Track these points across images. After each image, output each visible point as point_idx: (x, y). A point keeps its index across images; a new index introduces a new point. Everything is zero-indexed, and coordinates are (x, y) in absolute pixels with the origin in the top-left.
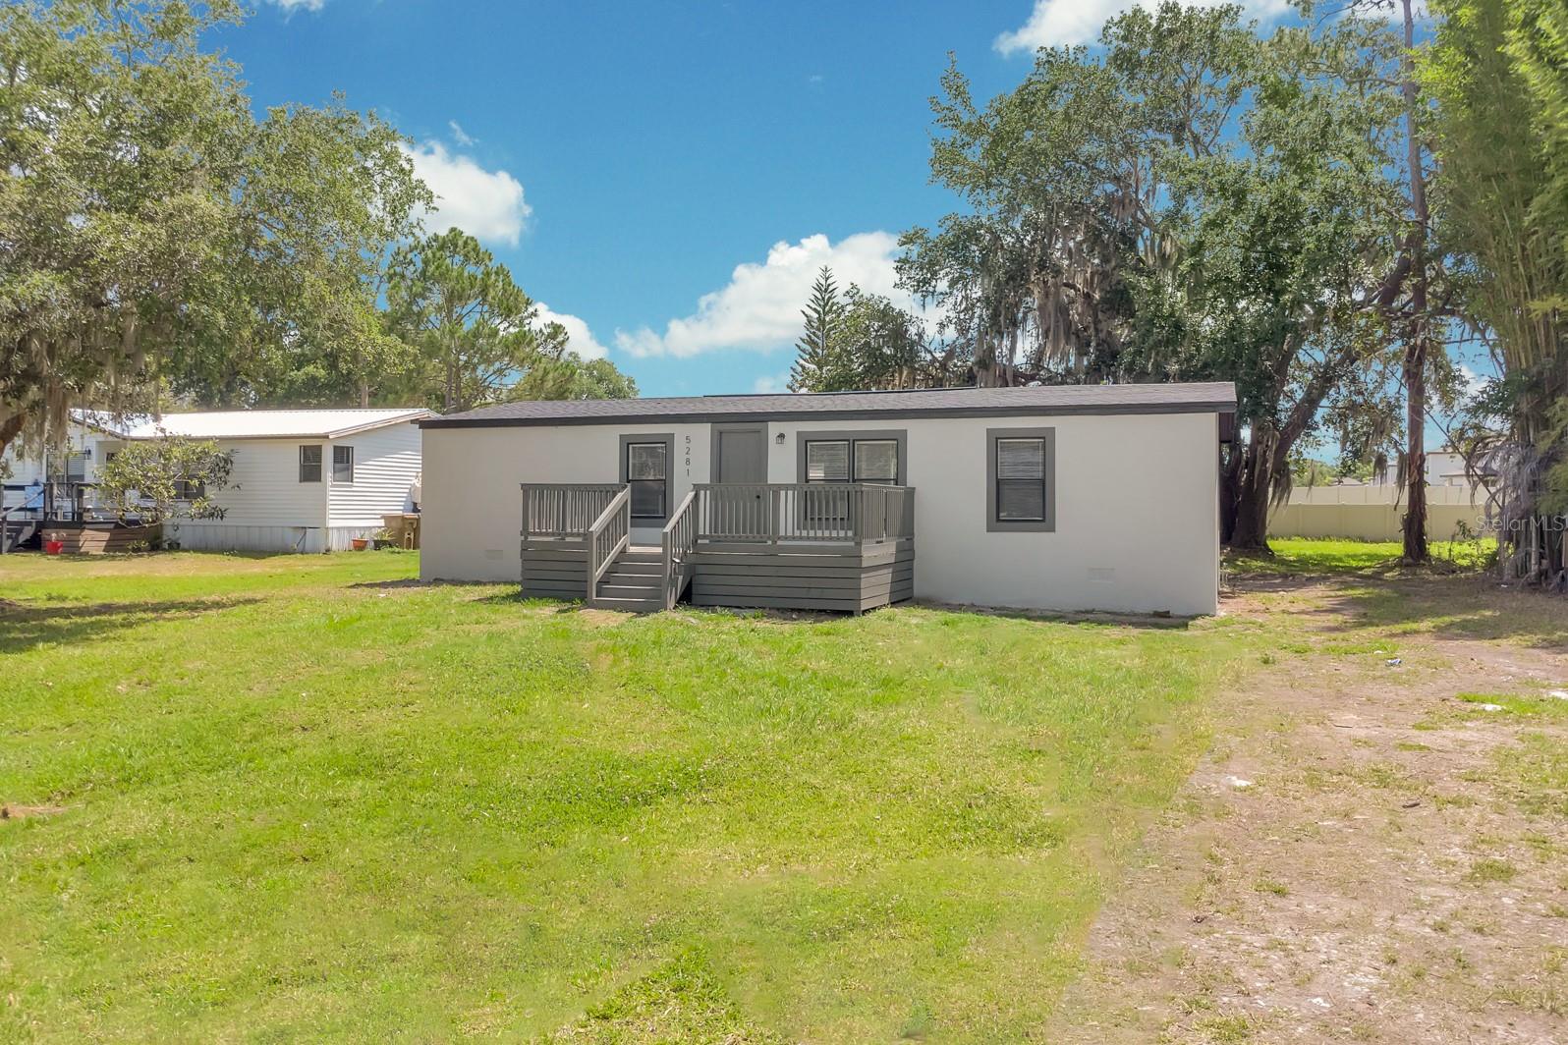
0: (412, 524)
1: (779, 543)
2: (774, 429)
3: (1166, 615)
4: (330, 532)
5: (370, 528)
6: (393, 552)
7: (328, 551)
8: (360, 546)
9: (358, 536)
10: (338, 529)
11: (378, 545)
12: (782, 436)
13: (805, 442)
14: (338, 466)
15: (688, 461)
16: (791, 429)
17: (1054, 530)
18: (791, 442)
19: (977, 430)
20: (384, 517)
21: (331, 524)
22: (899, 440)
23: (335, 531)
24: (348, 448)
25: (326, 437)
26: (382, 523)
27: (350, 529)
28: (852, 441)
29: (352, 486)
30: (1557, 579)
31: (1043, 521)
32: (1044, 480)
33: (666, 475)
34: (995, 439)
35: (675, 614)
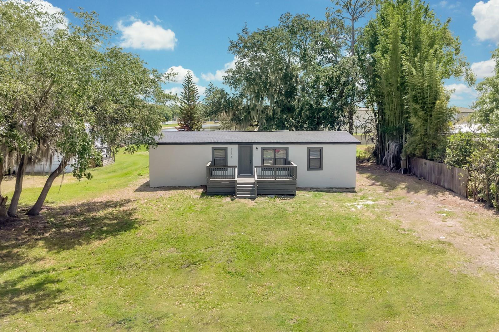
2: (255, 146)
12: (257, 148)
13: (263, 149)
15: (231, 154)
16: (259, 146)
17: (322, 170)
18: (259, 149)
22: (286, 149)
28: (275, 150)
30: (399, 170)
31: (320, 168)
32: (320, 159)
33: (225, 158)
34: (309, 150)
35: (260, 199)
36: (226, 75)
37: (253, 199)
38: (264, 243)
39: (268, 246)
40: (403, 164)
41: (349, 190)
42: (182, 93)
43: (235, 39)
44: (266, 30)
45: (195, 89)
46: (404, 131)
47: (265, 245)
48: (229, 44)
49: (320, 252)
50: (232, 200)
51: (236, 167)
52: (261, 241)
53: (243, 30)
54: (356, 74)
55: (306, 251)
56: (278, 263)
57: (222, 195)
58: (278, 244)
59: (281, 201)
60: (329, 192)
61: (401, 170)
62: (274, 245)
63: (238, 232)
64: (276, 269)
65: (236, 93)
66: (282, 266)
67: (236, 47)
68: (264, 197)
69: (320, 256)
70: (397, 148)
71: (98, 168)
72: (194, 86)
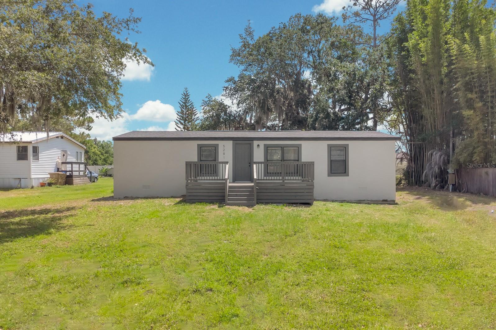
0: (61, 176)
1: (285, 181)
2: (256, 143)
3: (386, 201)
4: (32, 179)
5: (44, 178)
6: (57, 187)
7: (32, 187)
8: (43, 185)
9: (41, 181)
10: (35, 178)
11: (50, 184)
12: (258, 145)
13: (267, 147)
14: (34, 154)
15: (224, 153)
16: (262, 143)
17: (348, 176)
18: (262, 147)
19: (324, 145)
20: (49, 174)
21: (33, 177)
22: (299, 147)
23: (34, 180)
24: (36, 147)
25: (30, 142)
26: (49, 176)
27: (38, 178)
28: (282, 147)
29: (38, 162)
30: (446, 187)
31: (345, 173)
32: (345, 160)
33: (215, 158)
34: (330, 147)
35: (262, 206)
36: (226, 85)
37: (250, 206)
38: (261, 256)
39: (269, 260)
40: (451, 179)
41: (388, 202)
42: (178, 112)
43: (238, 45)
44: (273, 32)
45: (194, 110)
46: (451, 135)
47: (264, 258)
48: (231, 53)
49: (371, 269)
50: (219, 207)
51: (227, 163)
52: (257, 253)
53: (246, 30)
54: (383, 72)
55: (343, 268)
56: (288, 288)
57: (206, 202)
58: (288, 257)
59: (291, 209)
60: (360, 203)
61: (448, 187)
62: (279, 258)
63: (218, 240)
64: (282, 299)
65: (239, 109)
66: (296, 293)
67: (239, 55)
68: (267, 205)
69: (374, 276)
70: (442, 157)
71: (67, 186)
72: (192, 103)
